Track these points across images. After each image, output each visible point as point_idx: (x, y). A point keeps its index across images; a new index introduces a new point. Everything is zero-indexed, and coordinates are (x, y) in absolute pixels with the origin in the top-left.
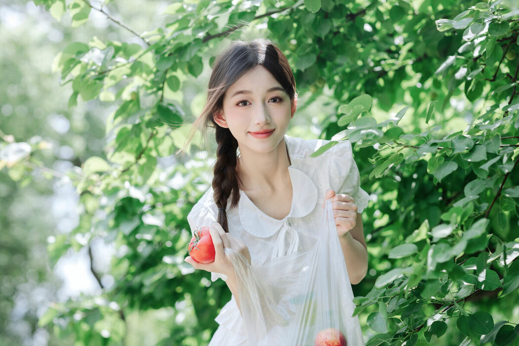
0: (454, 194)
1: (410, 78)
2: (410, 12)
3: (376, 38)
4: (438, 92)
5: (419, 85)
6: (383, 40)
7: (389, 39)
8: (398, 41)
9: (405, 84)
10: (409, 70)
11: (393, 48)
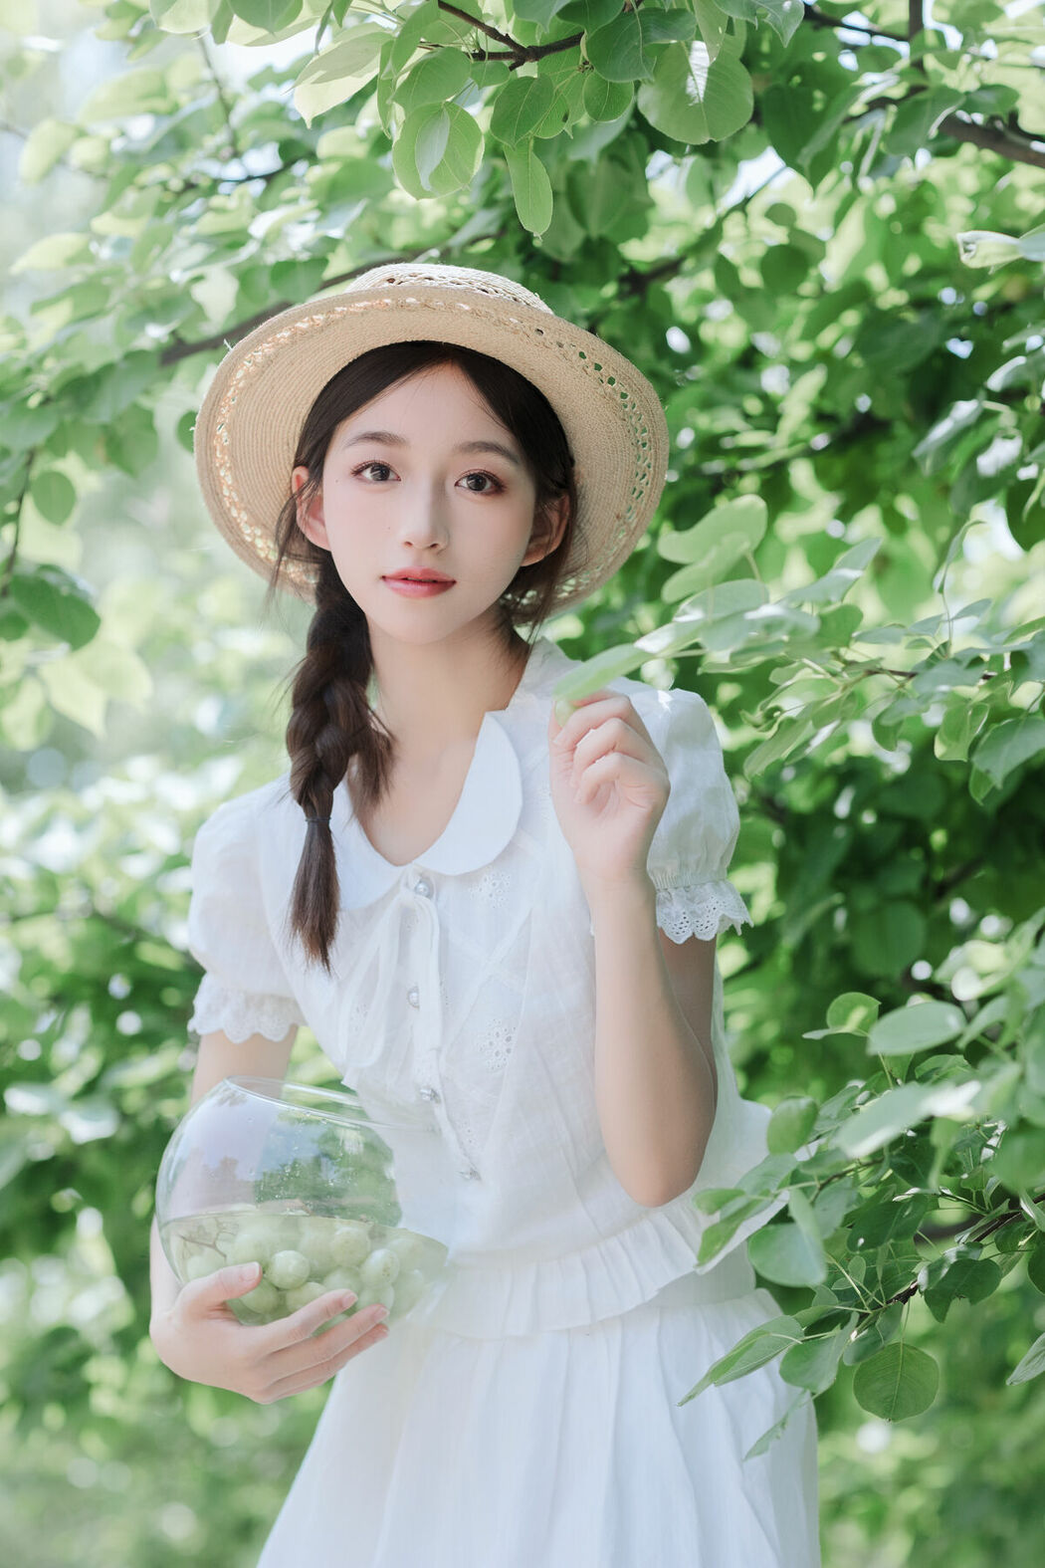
0: (953, 871)
1: (807, 506)
2: (807, 288)
3: (699, 371)
4: (896, 548)
5: (836, 529)
6: (723, 379)
7: (742, 378)
8: (772, 379)
9: (790, 526)
10: (802, 475)
11: (754, 406)
